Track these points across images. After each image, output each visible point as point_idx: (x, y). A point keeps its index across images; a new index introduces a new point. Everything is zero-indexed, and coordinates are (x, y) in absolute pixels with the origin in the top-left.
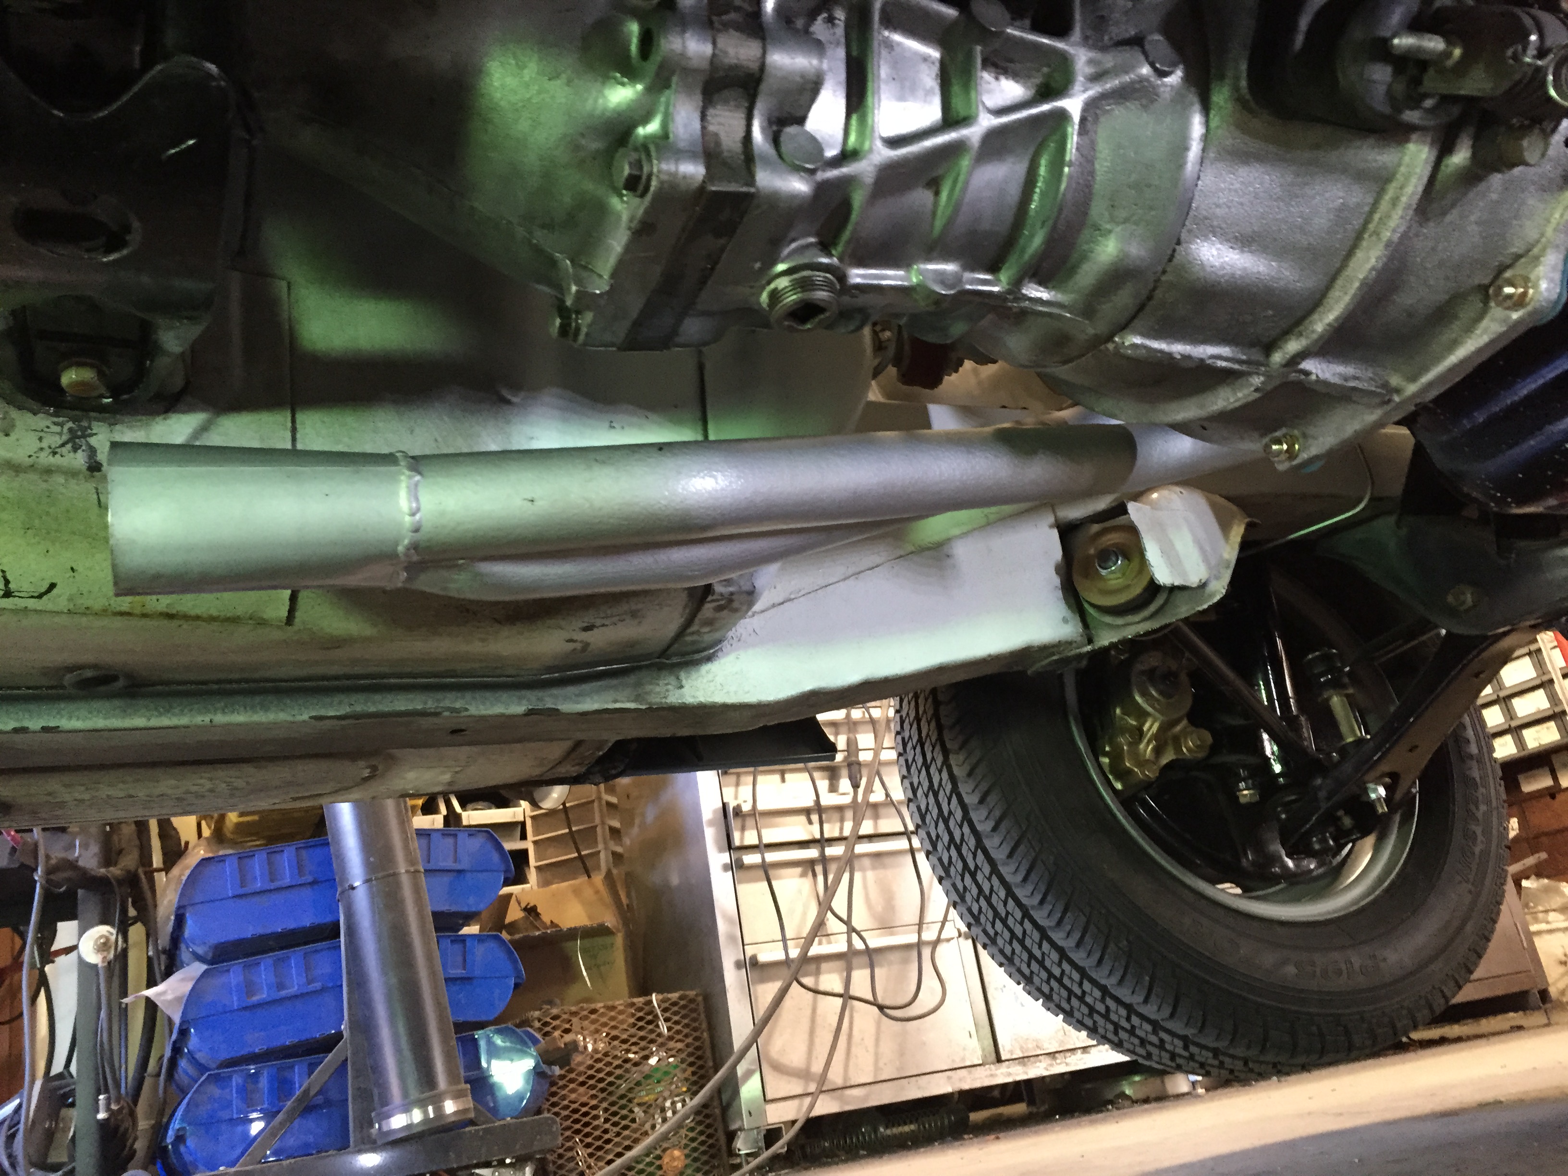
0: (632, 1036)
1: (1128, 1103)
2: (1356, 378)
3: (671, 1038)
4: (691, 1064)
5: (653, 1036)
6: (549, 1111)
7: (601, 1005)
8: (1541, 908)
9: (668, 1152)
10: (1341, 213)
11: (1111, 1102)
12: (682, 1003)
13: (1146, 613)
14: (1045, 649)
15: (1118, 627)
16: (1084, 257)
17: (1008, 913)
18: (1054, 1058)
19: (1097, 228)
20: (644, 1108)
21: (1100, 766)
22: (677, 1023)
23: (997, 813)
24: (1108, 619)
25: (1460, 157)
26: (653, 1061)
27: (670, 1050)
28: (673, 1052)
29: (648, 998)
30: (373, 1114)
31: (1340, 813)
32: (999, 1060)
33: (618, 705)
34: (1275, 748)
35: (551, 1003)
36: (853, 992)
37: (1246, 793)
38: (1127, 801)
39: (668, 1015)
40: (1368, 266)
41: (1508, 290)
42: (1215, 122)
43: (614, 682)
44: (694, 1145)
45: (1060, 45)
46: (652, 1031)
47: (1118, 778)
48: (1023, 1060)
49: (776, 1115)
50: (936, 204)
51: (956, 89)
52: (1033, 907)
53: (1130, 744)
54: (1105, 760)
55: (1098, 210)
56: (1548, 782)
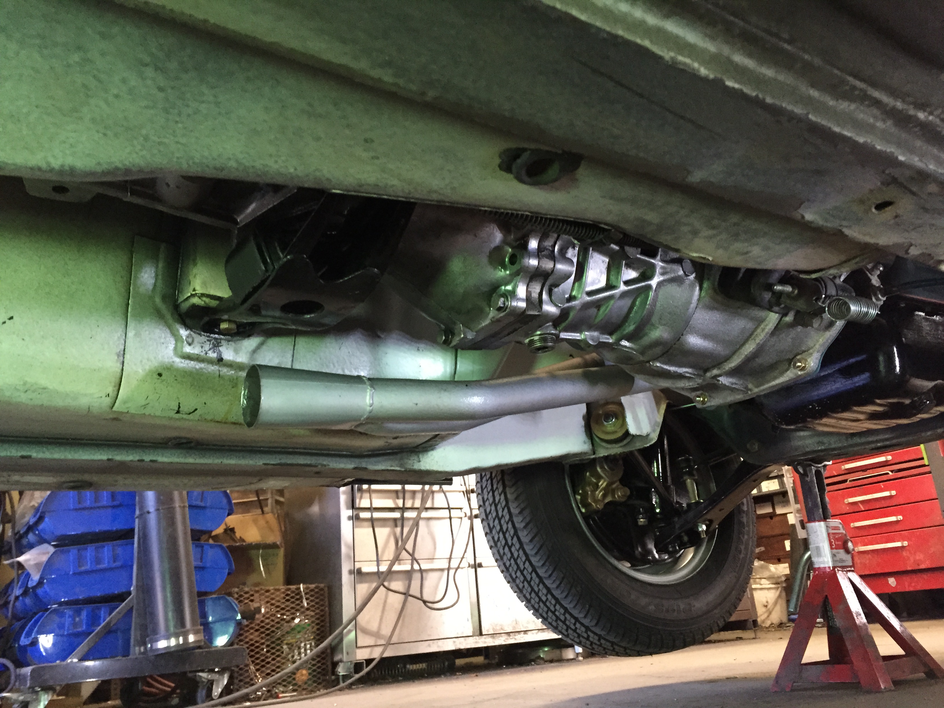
0: (287, 606)
1: (542, 662)
2: (736, 384)
3: (308, 609)
4: (317, 624)
5: (298, 607)
6: (238, 644)
7: (272, 588)
8: (758, 577)
9: (300, 671)
10: (743, 330)
11: (534, 661)
12: (316, 590)
13: (621, 444)
14: (575, 455)
15: (607, 448)
16: (646, 334)
17: (525, 568)
18: (509, 636)
19: (653, 325)
20: (290, 646)
21: (576, 500)
22: (312, 601)
23: (528, 519)
24: (604, 444)
25: (789, 318)
26: (297, 621)
27: (307, 615)
28: (309, 617)
29: (298, 586)
30: (147, 639)
31: (683, 534)
32: (481, 634)
33: (392, 468)
34: (658, 500)
35: (244, 584)
36: (412, 592)
37: (642, 521)
38: (585, 517)
39: (308, 596)
40: (749, 351)
41: (799, 364)
42: (703, 294)
43: (391, 457)
44: (314, 668)
45: (653, 261)
46: (298, 605)
47: (584, 506)
48: (493, 635)
49: (362, 655)
50: (597, 313)
51: (612, 273)
52: (538, 567)
53: (592, 491)
54: (579, 497)
55: (655, 319)
56: (769, 510)
